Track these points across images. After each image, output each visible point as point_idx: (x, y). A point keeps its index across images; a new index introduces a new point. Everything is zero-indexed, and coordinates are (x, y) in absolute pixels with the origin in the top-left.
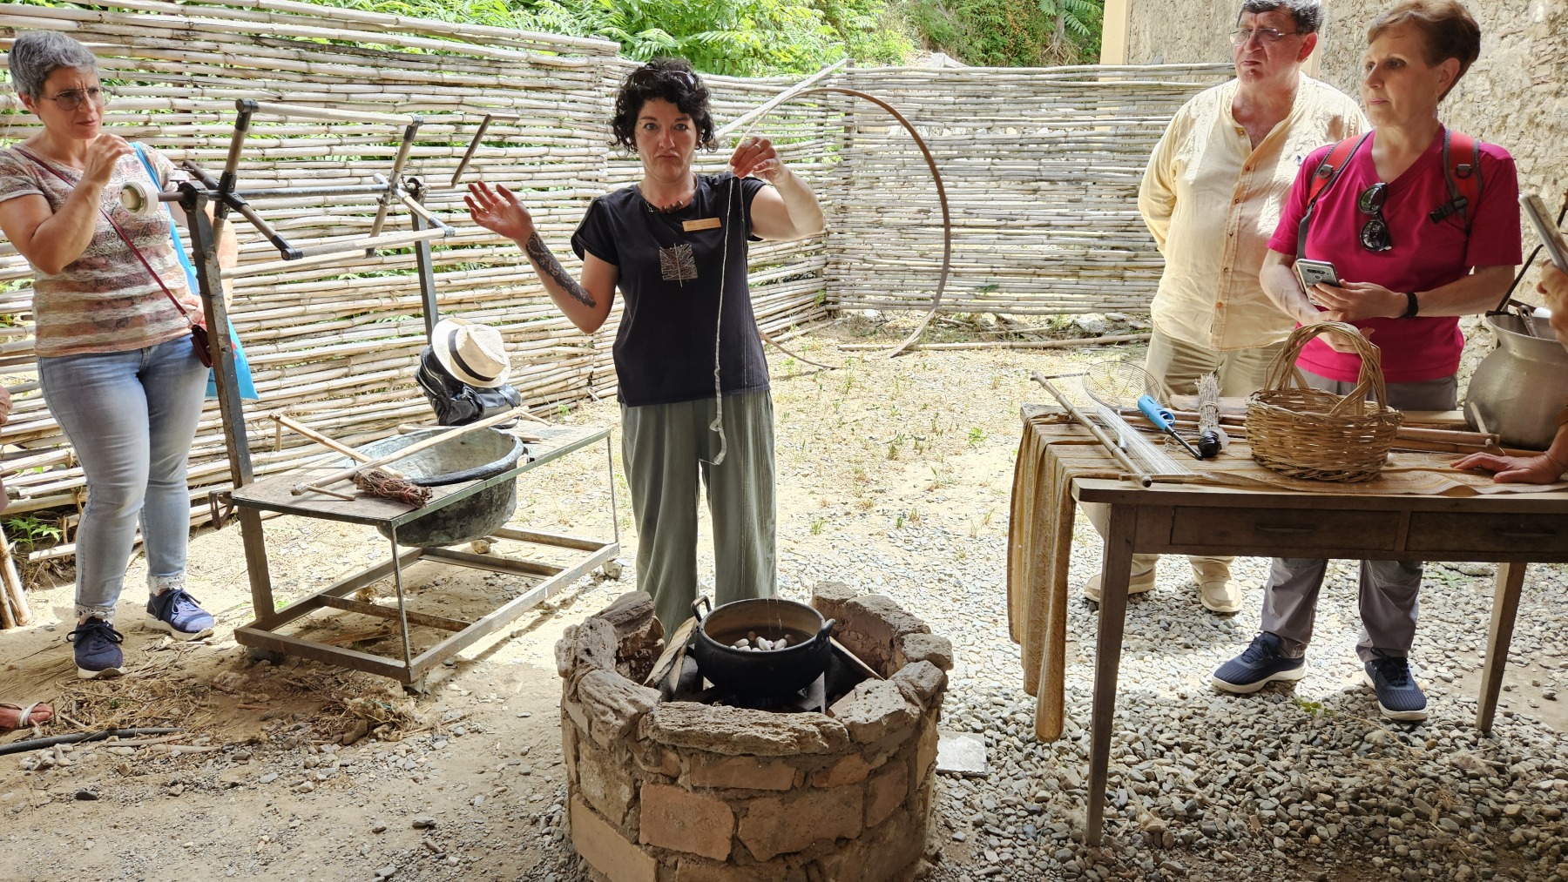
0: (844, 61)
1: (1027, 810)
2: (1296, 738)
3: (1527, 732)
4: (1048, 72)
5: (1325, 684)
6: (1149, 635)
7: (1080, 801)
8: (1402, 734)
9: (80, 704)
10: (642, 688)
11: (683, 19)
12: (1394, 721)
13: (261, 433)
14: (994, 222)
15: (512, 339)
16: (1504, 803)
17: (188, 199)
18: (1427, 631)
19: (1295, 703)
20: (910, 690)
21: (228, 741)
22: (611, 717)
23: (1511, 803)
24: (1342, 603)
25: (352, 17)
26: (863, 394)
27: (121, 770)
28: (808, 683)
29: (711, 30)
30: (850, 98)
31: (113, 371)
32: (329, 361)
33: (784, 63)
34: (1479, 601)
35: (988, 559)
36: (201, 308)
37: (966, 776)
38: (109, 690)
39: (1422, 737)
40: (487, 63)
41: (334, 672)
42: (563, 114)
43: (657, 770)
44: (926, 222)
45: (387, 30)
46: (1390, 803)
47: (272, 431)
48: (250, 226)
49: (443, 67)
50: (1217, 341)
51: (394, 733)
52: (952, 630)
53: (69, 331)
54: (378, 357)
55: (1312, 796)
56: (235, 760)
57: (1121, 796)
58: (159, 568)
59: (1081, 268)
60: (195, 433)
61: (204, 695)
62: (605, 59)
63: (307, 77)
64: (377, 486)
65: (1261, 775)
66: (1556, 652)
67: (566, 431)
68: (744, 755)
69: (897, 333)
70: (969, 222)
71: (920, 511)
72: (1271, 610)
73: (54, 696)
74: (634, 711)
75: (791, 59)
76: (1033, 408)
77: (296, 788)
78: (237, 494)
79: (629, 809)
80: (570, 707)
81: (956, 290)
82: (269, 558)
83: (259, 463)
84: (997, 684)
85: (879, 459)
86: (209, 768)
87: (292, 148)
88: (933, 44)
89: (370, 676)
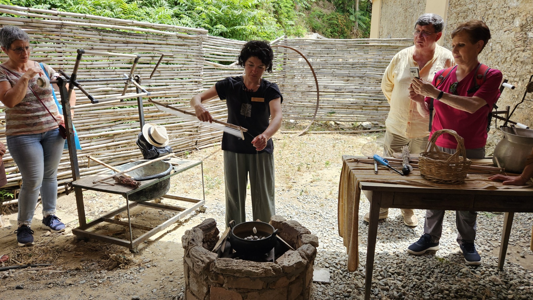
0: (284, 36)
1: (344, 296)
2: (437, 271)
3: (515, 269)
4: (352, 41)
5: (446, 252)
6: (386, 234)
7: (362, 293)
8: (473, 270)
9: (18, 255)
10: (212, 253)
11: (229, 22)
12: (470, 265)
13: (83, 161)
14: (334, 90)
15: (169, 129)
16: (508, 294)
17: (60, 82)
18: (481, 233)
19: (436, 258)
20: (304, 254)
21: (69, 269)
22: (200, 263)
23: (510, 294)
24: (452, 223)
25: (118, 21)
26: (289, 148)
27: (32, 279)
28: (269, 251)
29: (239, 25)
30: (285, 49)
31: (32, 140)
32: (107, 136)
33: (263, 36)
34: (499, 223)
35: (331, 207)
36: (63, 119)
37: (323, 283)
38: (29, 250)
39: (479, 271)
40: (163, 37)
41: (106, 244)
42: (189, 53)
43: (216, 282)
44: (311, 90)
45: (129, 25)
46: (469, 294)
47: (87, 160)
48: (80, 91)
49: (148, 38)
50: (408, 135)
51: (126, 266)
52: (319, 231)
53: (17, 127)
54: (124, 135)
55: (442, 291)
56: (71, 275)
57: (376, 290)
58: (47, 207)
59: (364, 106)
60: (60, 161)
61: (61, 252)
62: (203, 35)
63: (102, 41)
64: (122, 181)
65: (424, 284)
66: (525, 241)
67: (188, 162)
68: (246, 277)
69: (301, 128)
70: (325, 90)
71: (308, 190)
72: (427, 226)
73: (9, 252)
74: (208, 261)
75: (266, 35)
76: (346, 156)
77: (92, 286)
78: (74, 183)
79: (206, 295)
80: (187, 259)
81: (321, 113)
82: (84, 205)
83: (82, 171)
84: (334, 251)
85: (294, 171)
86: (62, 278)
87: (96, 65)
88: (314, 30)
89: (118, 246)
